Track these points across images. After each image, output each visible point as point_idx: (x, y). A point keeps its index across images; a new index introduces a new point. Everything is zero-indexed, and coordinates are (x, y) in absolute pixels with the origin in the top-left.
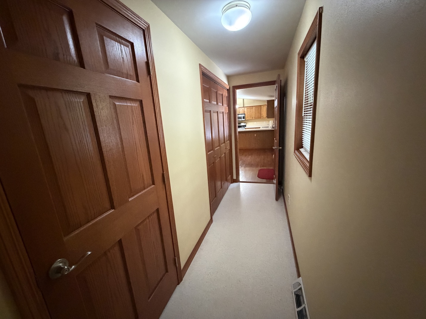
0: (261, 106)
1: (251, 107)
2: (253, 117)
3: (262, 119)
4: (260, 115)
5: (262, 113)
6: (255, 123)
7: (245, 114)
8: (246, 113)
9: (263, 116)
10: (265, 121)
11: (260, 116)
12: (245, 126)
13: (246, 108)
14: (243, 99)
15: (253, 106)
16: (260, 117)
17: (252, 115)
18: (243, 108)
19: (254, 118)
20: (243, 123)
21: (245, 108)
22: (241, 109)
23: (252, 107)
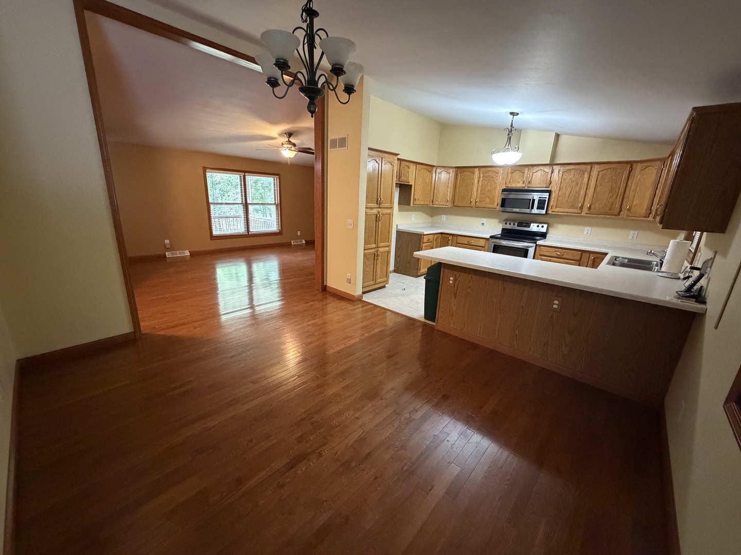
0: (631, 164)
1: (584, 166)
2: (582, 208)
3: (622, 219)
4: (619, 200)
5: (630, 193)
6: (587, 230)
7: (550, 192)
8: (554, 188)
9: (633, 210)
10: (635, 229)
11: (618, 206)
12: (543, 235)
13: (562, 168)
14: (558, 136)
15: (591, 164)
16: (616, 212)
17: (581, 199)
18: (548, 170)
19: (585, 210)
20: (536, 225)
21: (556, 168)
22: (539, 173)
23: (589, 167)
